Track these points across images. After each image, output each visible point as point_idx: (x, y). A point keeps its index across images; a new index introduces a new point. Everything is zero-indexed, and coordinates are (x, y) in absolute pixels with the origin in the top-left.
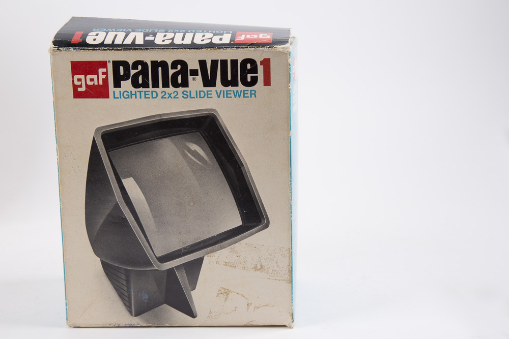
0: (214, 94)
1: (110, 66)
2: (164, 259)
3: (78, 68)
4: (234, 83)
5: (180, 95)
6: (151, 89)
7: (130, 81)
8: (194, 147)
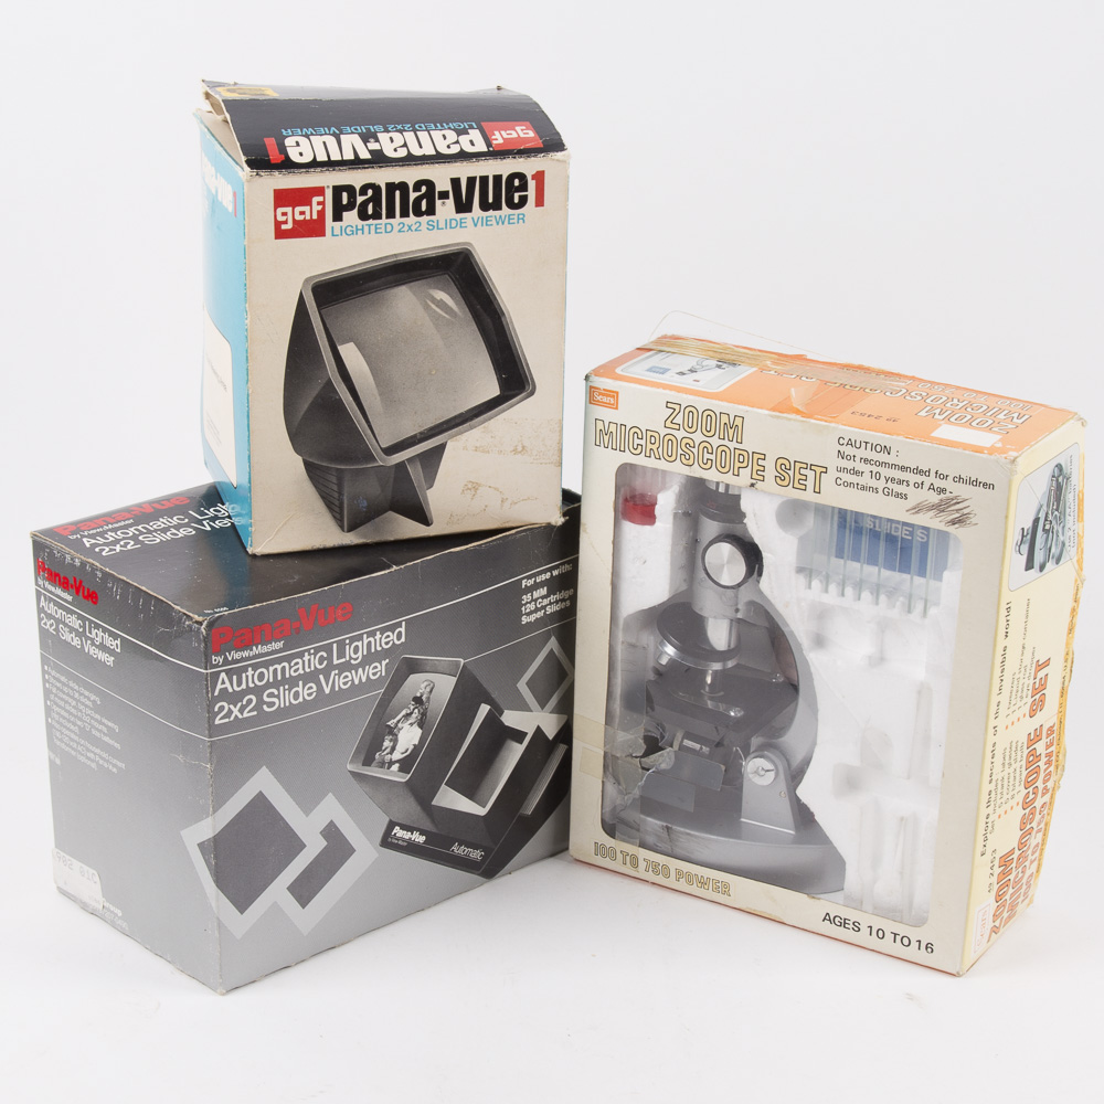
0: (469, 223)
1: (329, 194)
2: (390, 451)
3: (283, 198)
4: (497, 206)
5: (424, 226)
6: (384, 220)
7: (356, 210)
8: (440, 295)
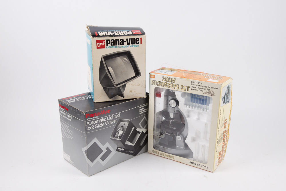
0: (130, 46)
1: (106, 41)
2: (117, 85)
3: (98, 42)
4: (134, 44)
5: (122, 47)
6: (115, 46)
7: (110, 44)
8: (125, 59)
